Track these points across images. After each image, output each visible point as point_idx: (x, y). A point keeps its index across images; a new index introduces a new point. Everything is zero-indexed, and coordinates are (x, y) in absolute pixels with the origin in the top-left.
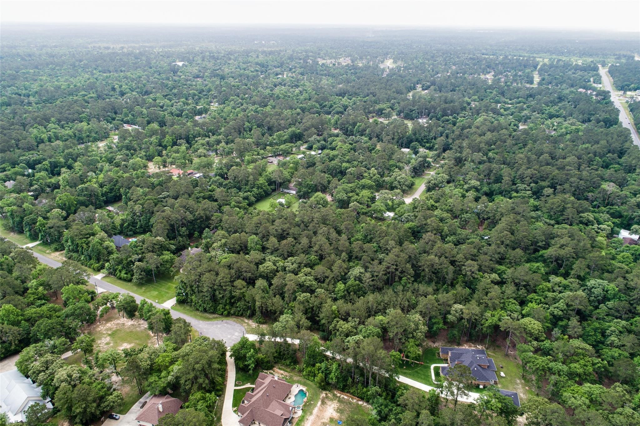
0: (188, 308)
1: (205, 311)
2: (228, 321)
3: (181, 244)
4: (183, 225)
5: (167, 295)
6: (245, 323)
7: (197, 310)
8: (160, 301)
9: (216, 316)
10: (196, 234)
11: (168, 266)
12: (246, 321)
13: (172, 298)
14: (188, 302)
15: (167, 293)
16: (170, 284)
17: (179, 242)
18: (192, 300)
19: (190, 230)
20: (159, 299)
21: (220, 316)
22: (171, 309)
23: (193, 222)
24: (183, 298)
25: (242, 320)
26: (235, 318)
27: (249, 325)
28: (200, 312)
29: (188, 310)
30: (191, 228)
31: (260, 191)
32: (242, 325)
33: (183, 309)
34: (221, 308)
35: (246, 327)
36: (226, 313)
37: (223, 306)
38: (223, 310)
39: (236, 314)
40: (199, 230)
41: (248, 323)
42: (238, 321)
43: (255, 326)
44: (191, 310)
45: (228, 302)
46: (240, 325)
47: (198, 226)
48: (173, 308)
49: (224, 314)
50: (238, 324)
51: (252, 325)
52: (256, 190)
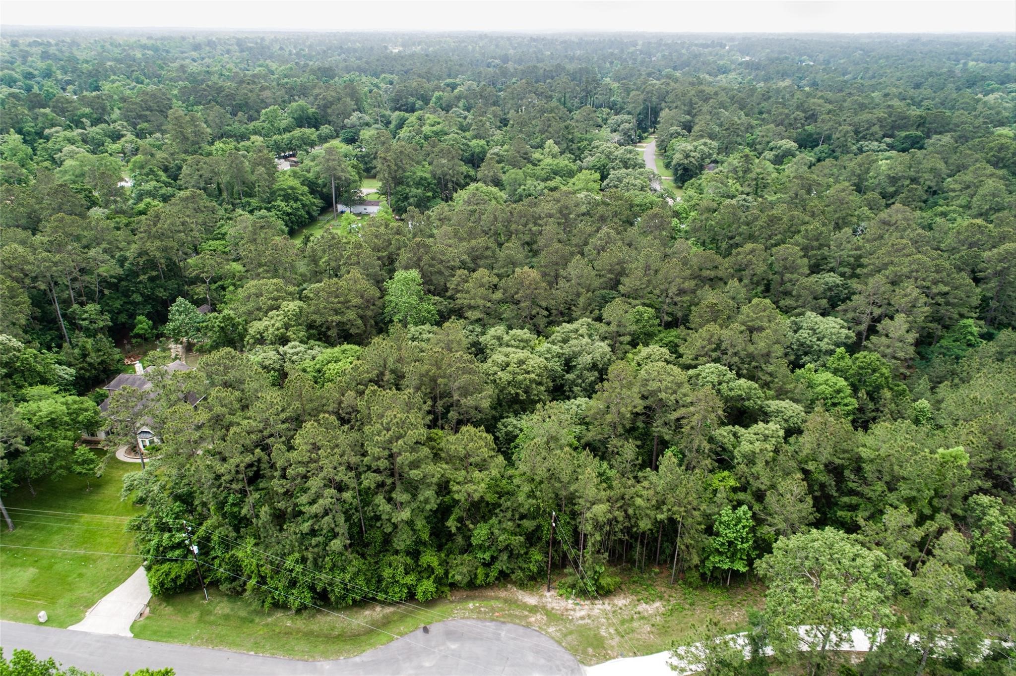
0: (222, 607)
1: (322, 600)
2: (451, 624)
3: (93, 358)
4: (86, 295)
5: (90, 571)
6: (534, 609)
7: (279, 606)
8: (59, 611)
9: (378, 612)
10: (143, 323)
11: (62, 443)
12: (530, 599)
13: (119, 581)
14: (216, 584)
15: (86, 560)
16: (86, 517)
17: (85, 356)
18: (236, 568)
19: (115, 314)
20: (52, 601)
21: (402, 609)
22: (136, 636)
23: (124, 283)
24: (189, 565)
25: (506, 601)
26: (473, 598)
27: (555, 615)
28: (299, 611)
29: (227, 617)
30: (117, 304)
31: (295, 206)
32: (528, 626)
33: (201, 620)
34: (401, 569)
35: (551, 630)
36: (427, 586)
37: (409, 560)
38: (410, 579)
39: (478, 582)
40: (148, 308)
41: (544, 608)
42: (493, 610)
43: (583, 613)
44: (243, 613)
45: (425, 536)
46: (521, 630)
47: (142, 295)
48: (144, 628)
49: (419, 596)
50: (510, 626)
51: (567, 610)
52: (283, 204)
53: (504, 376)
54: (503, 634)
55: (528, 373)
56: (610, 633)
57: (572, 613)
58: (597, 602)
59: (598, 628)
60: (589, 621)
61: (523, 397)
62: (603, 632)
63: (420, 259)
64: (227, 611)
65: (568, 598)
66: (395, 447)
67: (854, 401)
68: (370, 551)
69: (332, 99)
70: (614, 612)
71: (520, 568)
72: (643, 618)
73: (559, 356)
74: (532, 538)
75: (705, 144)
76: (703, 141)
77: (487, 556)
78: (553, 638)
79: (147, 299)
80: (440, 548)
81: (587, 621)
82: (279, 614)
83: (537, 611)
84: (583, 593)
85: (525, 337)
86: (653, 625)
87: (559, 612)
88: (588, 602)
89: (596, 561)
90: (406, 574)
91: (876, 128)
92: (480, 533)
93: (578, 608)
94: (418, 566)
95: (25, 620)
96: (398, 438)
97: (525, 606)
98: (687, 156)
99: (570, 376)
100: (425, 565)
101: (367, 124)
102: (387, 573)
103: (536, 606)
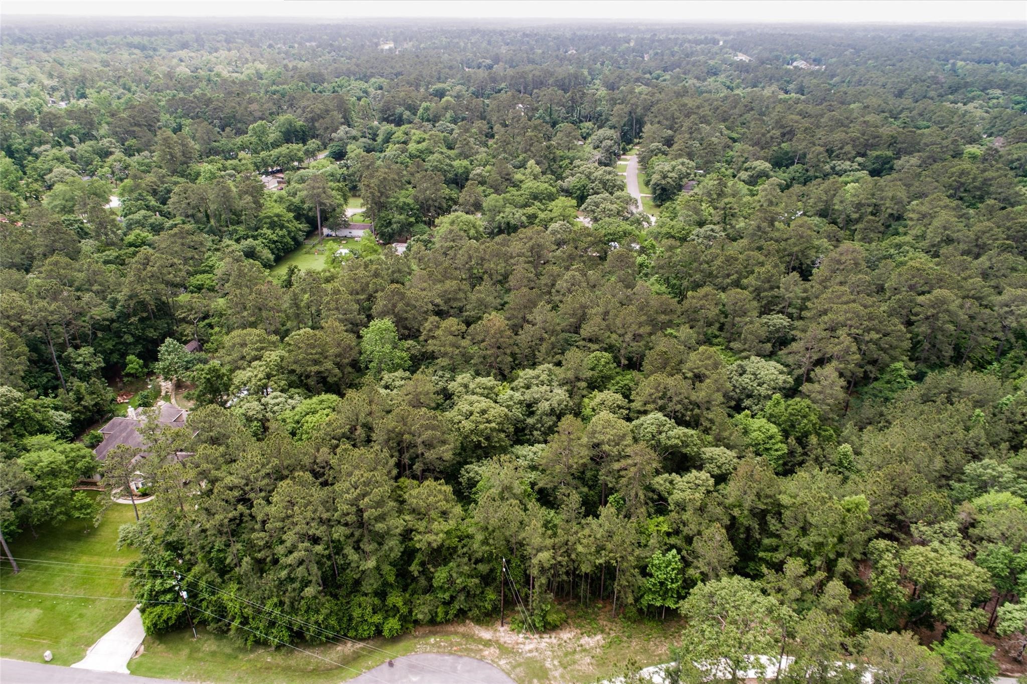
0: (209, 645)
1: (298, 638)
2: (413, 658)
3: (88, 401)
4: (80, 339)
5: (89, 611)
6: (488, 643)
7: (260, 643)
8: (64, 650)
9: (348, 648)
10: (133, 362)
11: (61, 491)
12: (485, 634)
13: (116, 620)
14: (204, 623)
15: (86, 601)
16: (85, 559)
17: (79, 399)
18: (222, 611)
19: (107, 355)
20: (56, 640)
21: (370, 645)
22: (133, 673)
23: (115, 325)
24: (179, 608)
25: (464, 635)
26: (434, 633)
27: (507, 648)
28: (278, 647)
29: (213, 654)
30: (109, 345)
31: (281, 233)
32: (482, 659)
33: (190, 657)
34: (370, 609)
35: (502, 662)
36: (393, 624)
37: (377, 601)
38: (377, 619)
39: (438, 619)
40: (139, 348)
41: (497, 642)
42: (451, 645)
43: (531, 646)
44: (228, 650)
45: (391, 579)
46: (475, 663)
47: (133, 336)
48: (140, 664)
49: (386, 633)
50: (466, 659)
51: (518, 644)
52: (269, 232)
53: (467, 425)
54: (459, 668)
55: (489, 422)
56: (554, 665)
57: (522, 646)
58: (544, 636)
59: (544, 660)
60: (537, 654)
61: (485, 444)
62: (548, 664)
63: (394, 306)
64: (214, 648)
65: (519, 632)
66: (362, 504)
67: (784, 446)
68: (342, 592)
69: (319, 112)
70: (559, 645)
71: (476, 606)
72: (585, 650)
73: (520, 403)
74: (487, 579)
75: (683, 164)
76: (680, 160)
77: (447, 596)
78: (503, 670)
79: (138, 339)
80: (405, 590)
81: (535, 654)
82: (261, 651)
83: (490, 645)
84: (533, 628)
85: (489, 384)
86: (593, 657)
87: (510, 646)
88: (537, 636)
89: (544, 601)
90: (375, 613)
91: (848, 148)
92: (440, 575)
93: (527, 641)
94: (385, 605)
95: (33, 659)
96: (364, 496)
97: (480, 640)
98: (665, 177)
99: (530, 421)
100: (391, 605)
101: (355, 138)
102: (356, 613)
103: (490, 640)
